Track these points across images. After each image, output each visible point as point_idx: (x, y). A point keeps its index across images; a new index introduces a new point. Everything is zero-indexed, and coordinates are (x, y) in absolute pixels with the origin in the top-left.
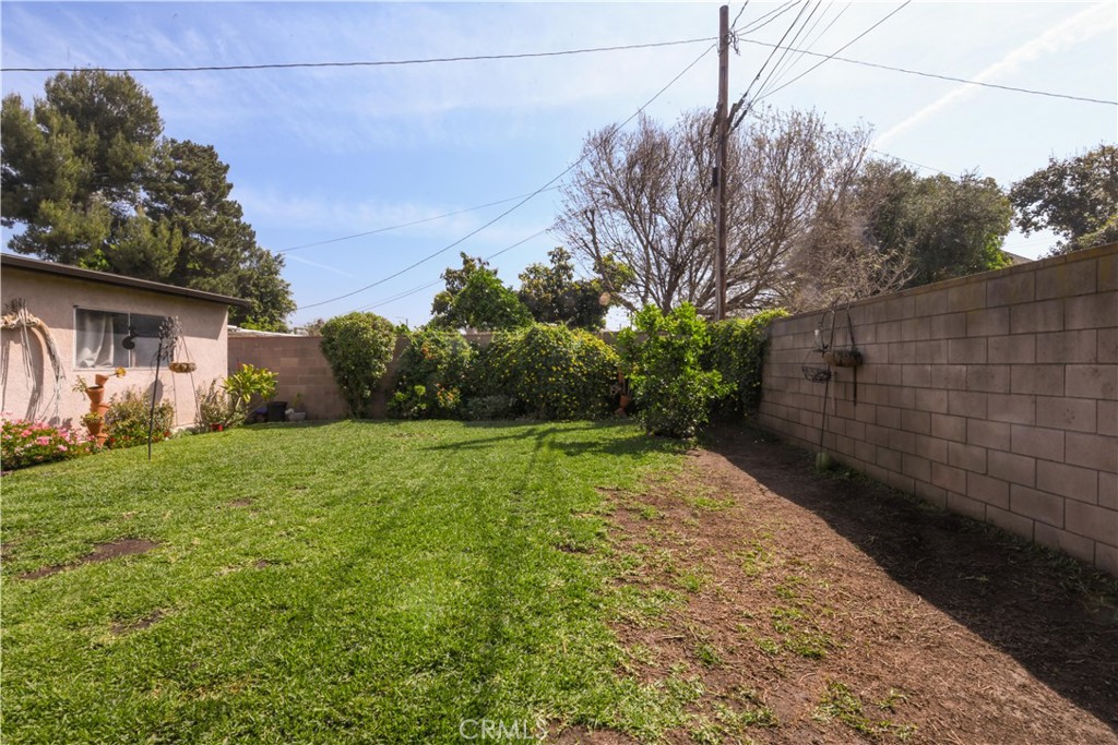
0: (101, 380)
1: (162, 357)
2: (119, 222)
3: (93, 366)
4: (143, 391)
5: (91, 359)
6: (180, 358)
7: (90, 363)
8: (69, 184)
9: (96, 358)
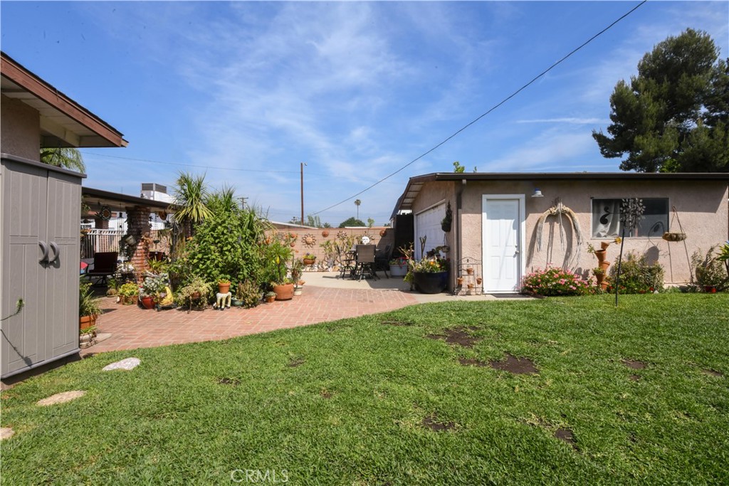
0: (604, 246)
1: (659, 229)
2: (684, 135)
3: (605, 236)
4: (641, 254)
5: (604, 232)
6: (674, 229)
7: (603, 234)
8: (651, 121)
9: (607, 231)
